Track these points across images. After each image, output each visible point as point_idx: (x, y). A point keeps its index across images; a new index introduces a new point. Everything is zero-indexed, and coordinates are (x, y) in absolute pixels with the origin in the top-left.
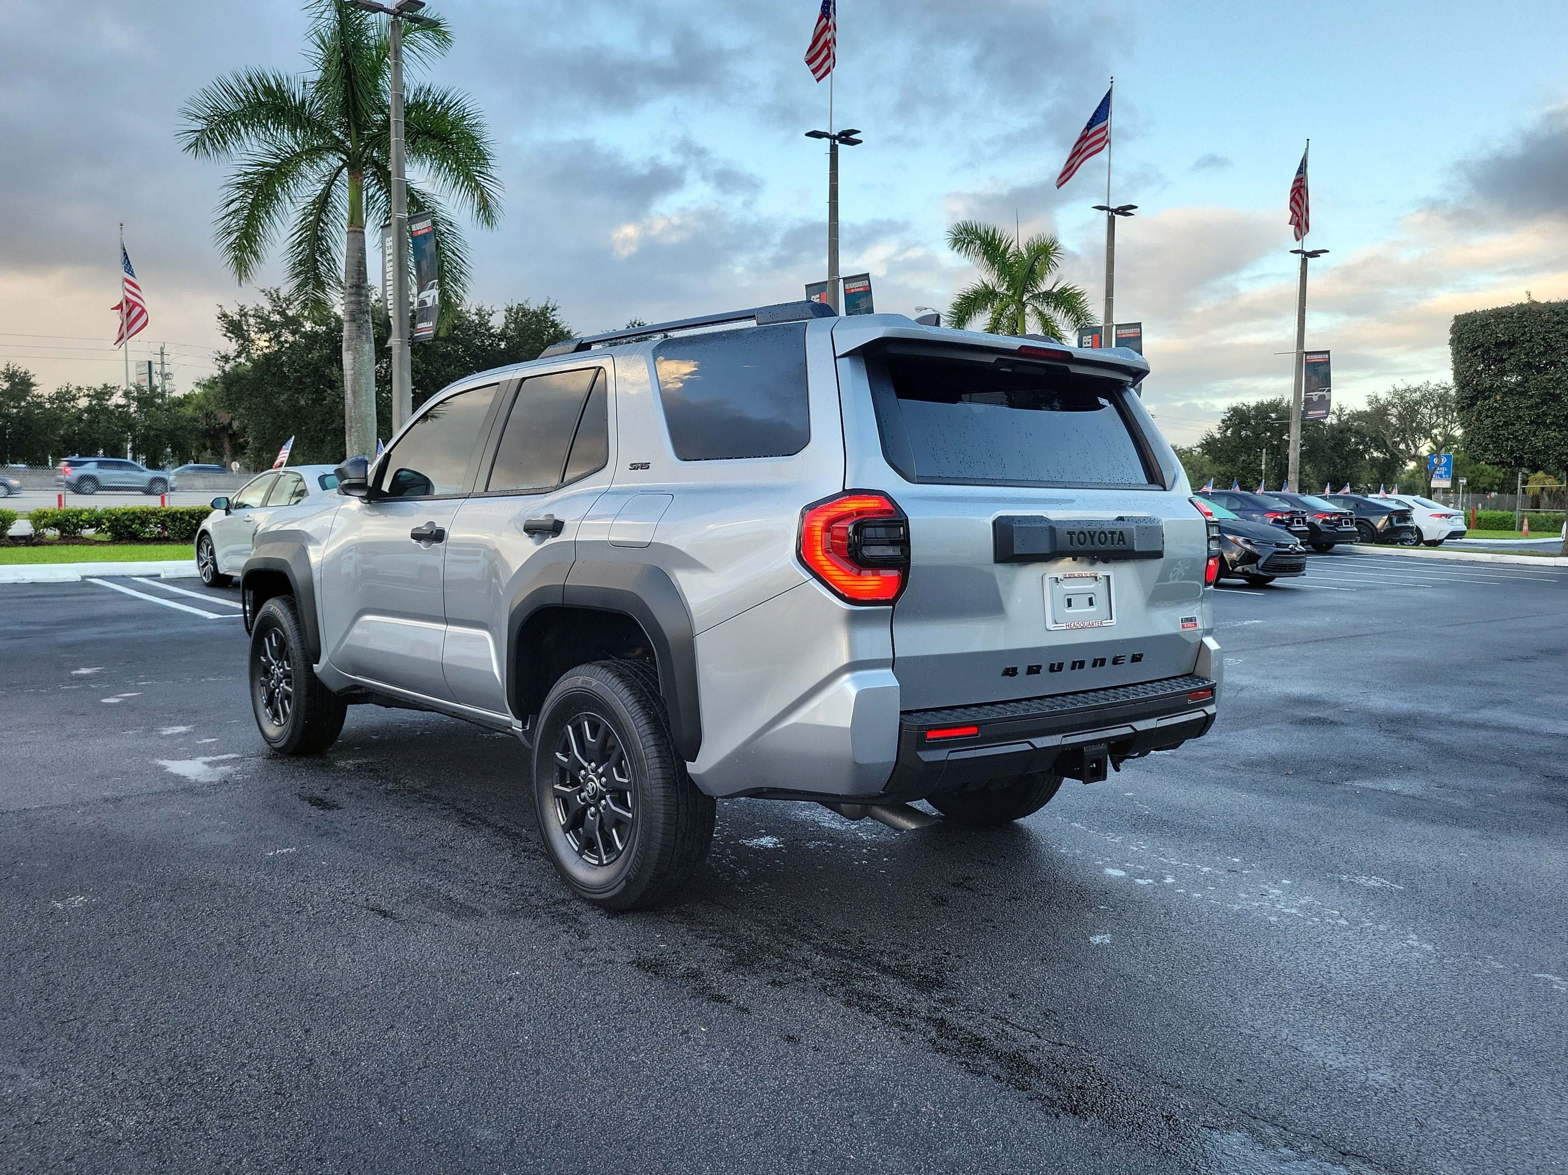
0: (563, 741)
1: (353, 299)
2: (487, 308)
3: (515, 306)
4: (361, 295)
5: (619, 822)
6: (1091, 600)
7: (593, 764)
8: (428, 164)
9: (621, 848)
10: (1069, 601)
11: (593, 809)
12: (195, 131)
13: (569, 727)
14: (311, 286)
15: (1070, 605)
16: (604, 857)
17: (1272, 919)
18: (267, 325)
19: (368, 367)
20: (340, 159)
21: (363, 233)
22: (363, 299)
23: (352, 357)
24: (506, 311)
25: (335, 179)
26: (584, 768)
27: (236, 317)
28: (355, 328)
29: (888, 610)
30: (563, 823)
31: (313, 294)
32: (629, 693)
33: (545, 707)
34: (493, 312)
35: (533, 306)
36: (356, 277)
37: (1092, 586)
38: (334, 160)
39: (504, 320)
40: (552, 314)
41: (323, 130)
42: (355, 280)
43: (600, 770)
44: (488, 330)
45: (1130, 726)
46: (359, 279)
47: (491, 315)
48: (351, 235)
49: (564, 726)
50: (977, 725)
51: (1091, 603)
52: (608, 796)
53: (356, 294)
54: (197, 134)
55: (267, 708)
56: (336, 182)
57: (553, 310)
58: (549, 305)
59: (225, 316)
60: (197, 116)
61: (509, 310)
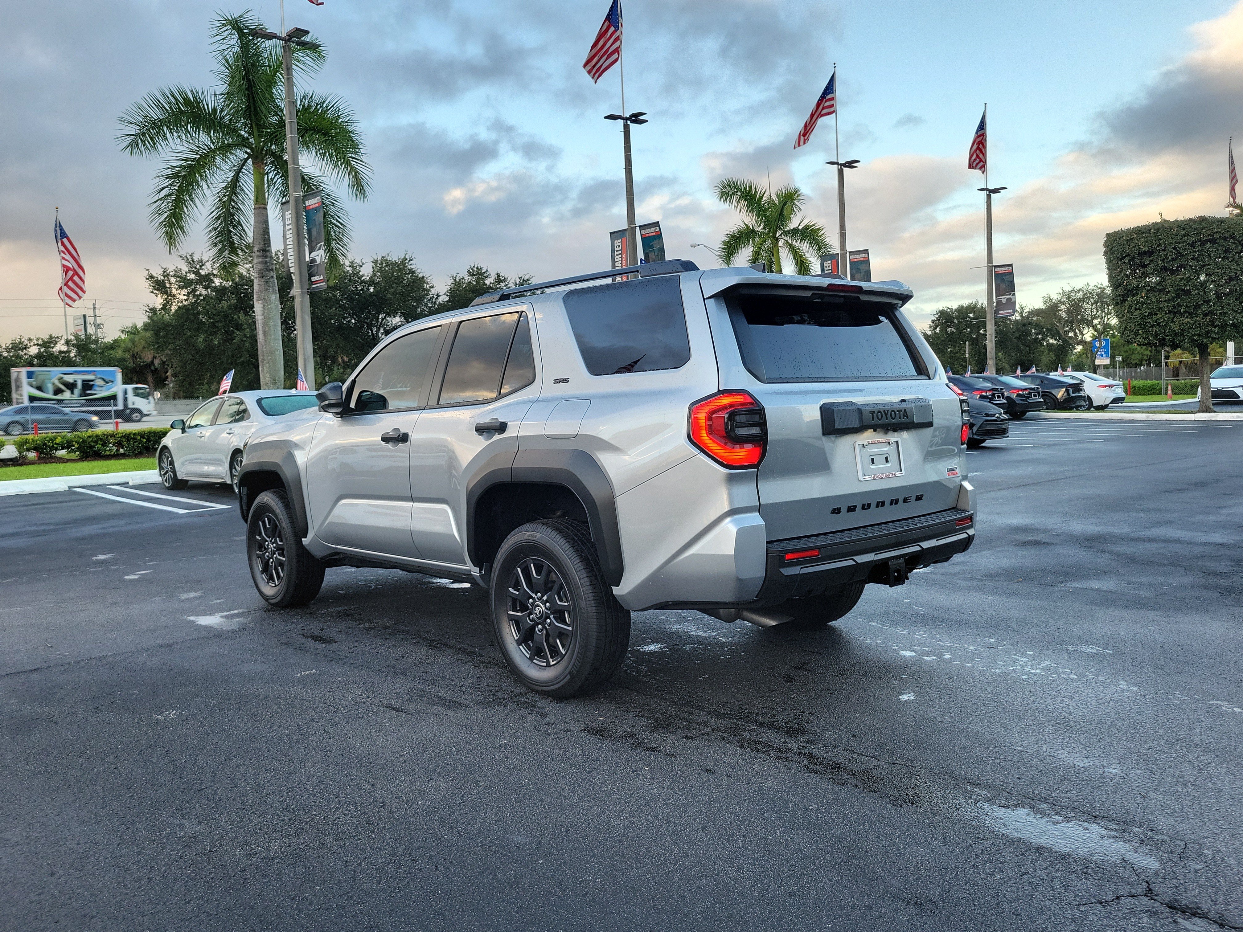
0: (515, 578)
1: (260, 260)
2: (358, 261)
3: (380, 258)
4: (266, 257)
5: (562, 635)
6: (886, 458)
7: (539, 594)
8: (314, 152)
9: (564, 653)
10: (873, 460)
11: (540, 626)
12: (131, 135)
13: (518, 569)
14: (227, 252)
15: (873, 463)
16: (551, 660)
17: (1023, 677)
18: (185, 283)
19: (274, 313)
20: (246, 152)
21: (266, 209)
22: (268, 259)
23: (262, 306)
24: (373, 262)
25: (242, 168)
26: (531, 597)
27: (161, 278)
28: (263, 283)
29: (755, 471)
30: (516, 638)
31: (229, 258)
32: (565, 541)
33: (499, 555)
34: (363, 264)
35: (395, 258)
36: (262, 243)
37: (887, 449)
38: (241, 154)
39: (372, 270)
40: (410, 263)
41: (232, 131)
42: (262, 246)
43: (545, 598)
44: (359, 278)
45: (919, 545)
46: (265, 244)
47: (361, 266)
48: (257, 211)
49: (515, 568)
50: (819, 548)
51: (887, 461)
52: (551, 616)
53: (263, 256)
54: (132, 137)
55: (263, 574)
56: (243, 170)
57: (410, 260)
58: (407, 257)
59: (152, 277)
60: (131, 123)
61: (375, 262)
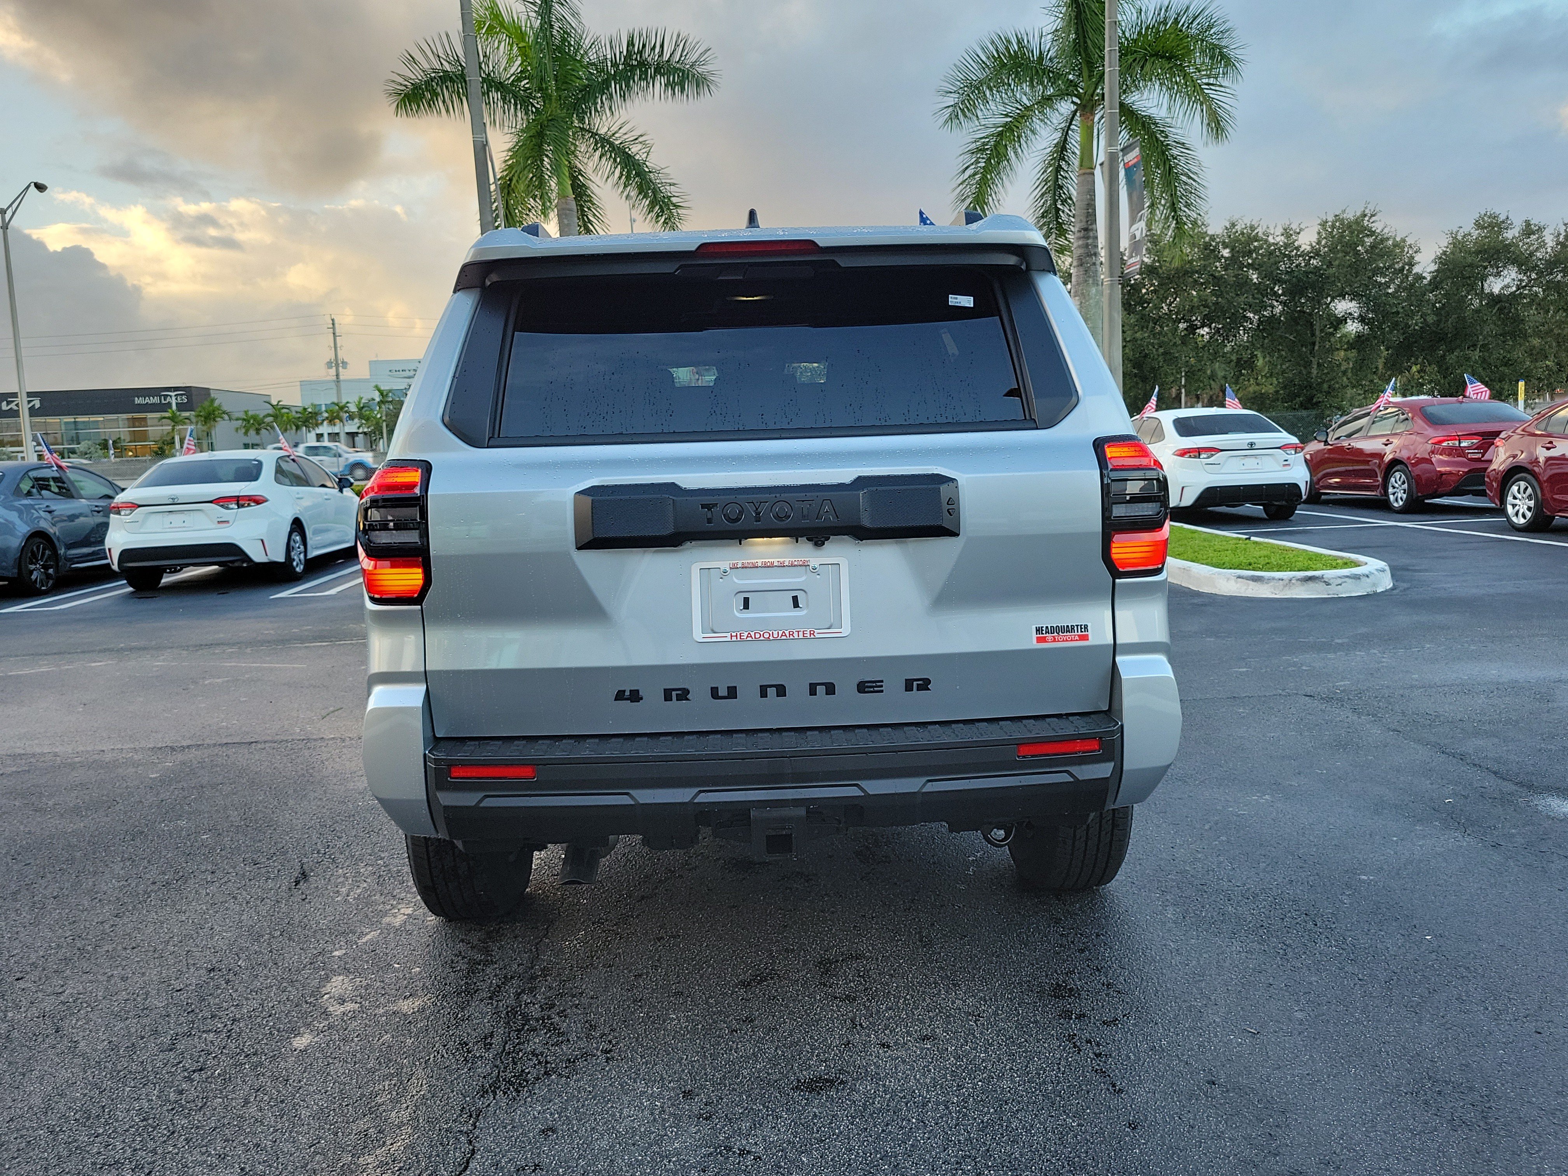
1: (1080, 243)
2: (1294, 226)
3: (1331, 218)
4: (1088, 238)
6: (795, 599)
8: (1157, 87)
10: (746, 601)
12: (949, 107)
14: (1054, 236)
15: (746, 606)
19: (1094, 310)
20: (1073, 102)
21: (1093, 174)
22: (1090, 241)
23: (1079, 303)
24: (1320, 225)
25: (1071, 124)
28: (1081, 273)
29: (415, 611)
31: (1056, 243)
34: (1301, 230)
35: (1350, 215)
36: (1085, 220)
37: (803, 579)
38: (1066, 107)
39: (1316, 236)
40: (1371, 221)
41: (1055, 76)
42: (1083, 224)
44: (1297, 249)
45: (854, 786)
46: (1087, 222)
47: (1299, 233)
48: (1082, 178)
50: (533, 763)
51: (796, 604)
53: (1083, 237)
54: (951, 109)
56: (1072, 127)
57: (1372, 216)
58: (1367, 211)
60: (951, 92)
61: (1324, 224)
